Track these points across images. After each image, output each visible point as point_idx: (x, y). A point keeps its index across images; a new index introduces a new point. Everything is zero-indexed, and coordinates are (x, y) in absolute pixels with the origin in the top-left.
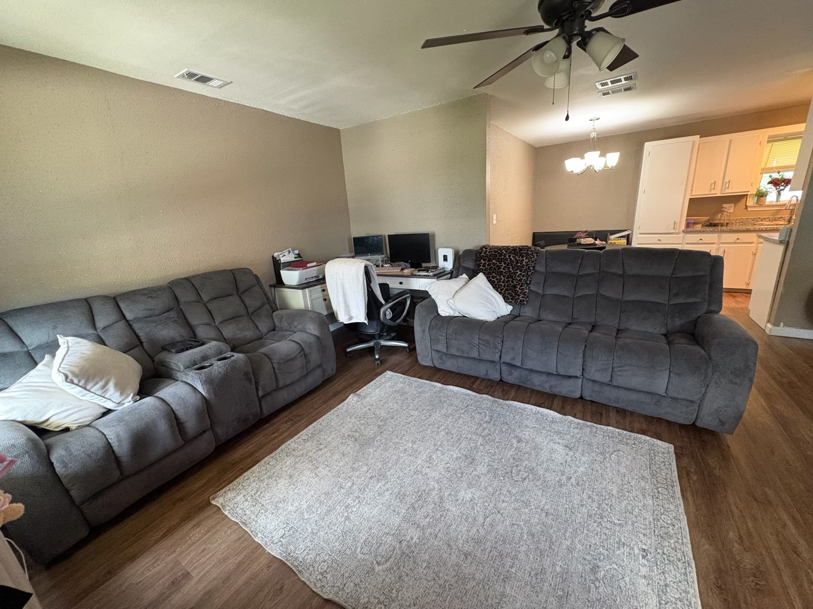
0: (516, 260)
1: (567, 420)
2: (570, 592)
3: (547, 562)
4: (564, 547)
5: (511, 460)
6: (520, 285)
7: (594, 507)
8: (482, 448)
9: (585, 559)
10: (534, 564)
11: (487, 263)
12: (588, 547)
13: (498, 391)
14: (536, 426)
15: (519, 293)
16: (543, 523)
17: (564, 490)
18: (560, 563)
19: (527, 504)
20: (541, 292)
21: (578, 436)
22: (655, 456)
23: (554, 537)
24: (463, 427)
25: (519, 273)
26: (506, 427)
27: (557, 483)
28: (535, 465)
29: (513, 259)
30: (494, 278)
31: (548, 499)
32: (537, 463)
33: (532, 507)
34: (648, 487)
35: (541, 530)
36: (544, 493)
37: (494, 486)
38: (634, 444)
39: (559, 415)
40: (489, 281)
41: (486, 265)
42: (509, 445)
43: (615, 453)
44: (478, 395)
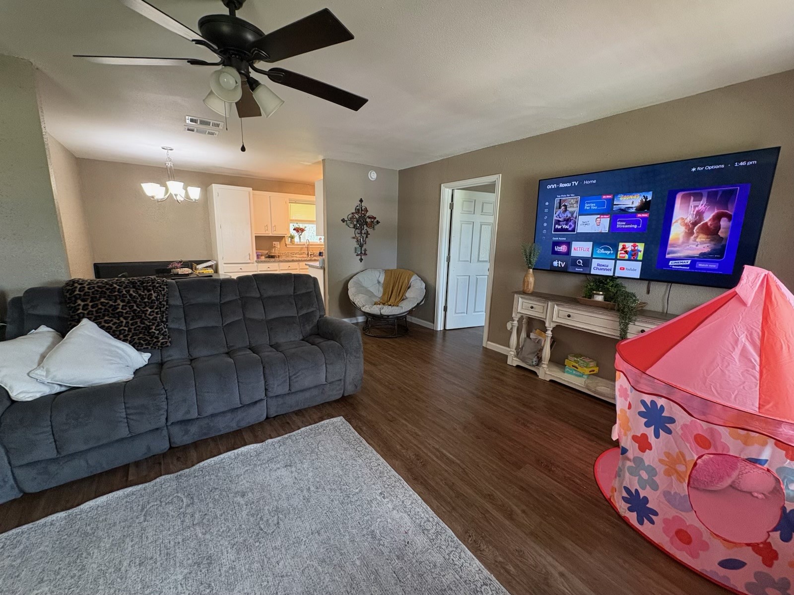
0: (140, 295)
1: (268, 445)
2: (376, 568)
3: (349, 568)
4: (348, 543)
5: (252, 519)
6: (156, 325)
7: (340, 495)
8: (208, 536)
9: (364, 535)
10: (343, 580)
11: (91, 304)
12: (359, 525)
13: (172, 463)
14: (246, 468)
15: (156, 335)
16: (322, 542)
17: (313, 502)
18: (356, 557)
19: (298, 541)
20: (184, 328)
21: (287, 451)
22: (340, 430)
23: (337, 544)
24: (161, 536)
25: (150, 310)
26: (217, 492)
27: (305, 501)
28: (276, 503)
29: (134, 294)
30: (108, 323)
31: (310, 520)
32: (276, 500)
33: (304, 540)
34: (352, 453)
35: (325, 549)
36: (303, 519)
37: (256, 559)
38: (324, 430)
39: (258, 445)
40: (102, 327)
41: (89, 307)
42: (236, 508)
43: (319, 445)
44: (147, 484)
